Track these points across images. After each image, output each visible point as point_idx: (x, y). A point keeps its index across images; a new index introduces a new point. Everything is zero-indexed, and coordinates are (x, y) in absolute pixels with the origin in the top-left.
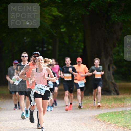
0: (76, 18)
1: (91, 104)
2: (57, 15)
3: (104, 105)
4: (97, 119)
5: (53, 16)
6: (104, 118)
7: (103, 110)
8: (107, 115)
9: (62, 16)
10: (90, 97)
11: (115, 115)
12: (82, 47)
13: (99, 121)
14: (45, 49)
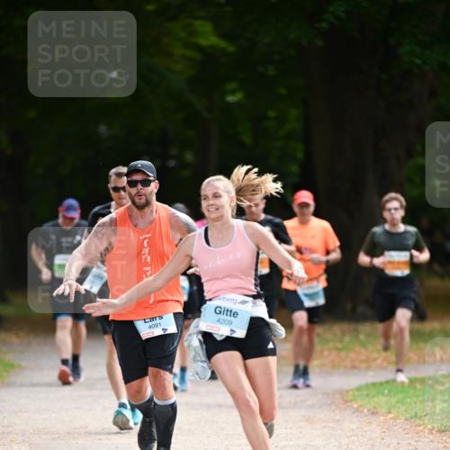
0: (277, 57)
1: (329, 350)
2: (212, 47)
3: (375, 355)
4: (349, 404)
5: (200, 49)
6: (375, 399)
7: (371, 373)
8: (386, 391)
9: (231, 49)
10: (326, 327)
11: (412, 391)
12: (300, 155)
13: (357, 410)
14: (172, 163)
